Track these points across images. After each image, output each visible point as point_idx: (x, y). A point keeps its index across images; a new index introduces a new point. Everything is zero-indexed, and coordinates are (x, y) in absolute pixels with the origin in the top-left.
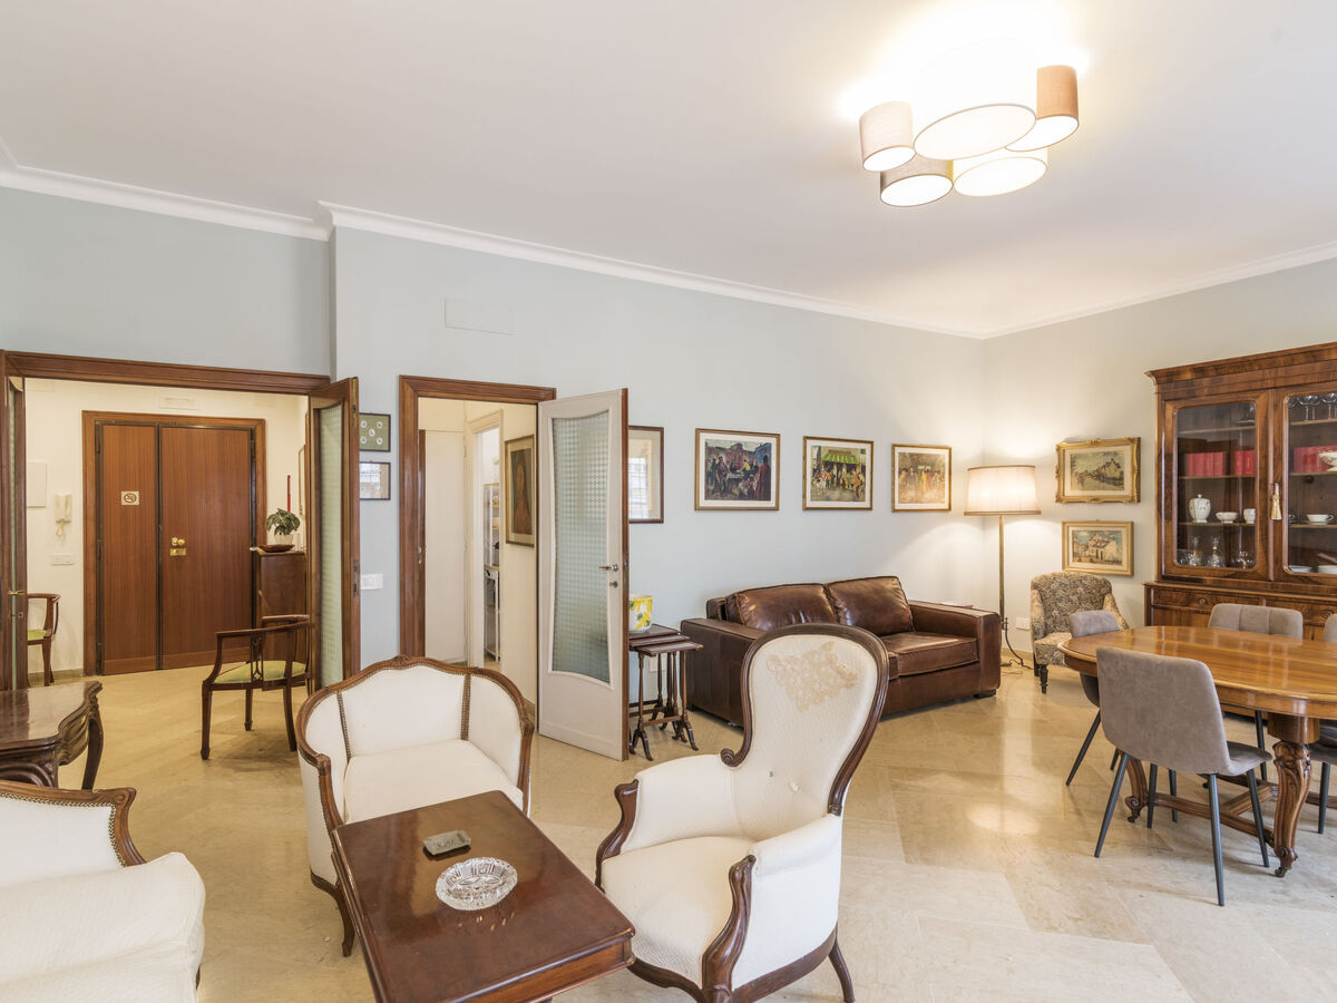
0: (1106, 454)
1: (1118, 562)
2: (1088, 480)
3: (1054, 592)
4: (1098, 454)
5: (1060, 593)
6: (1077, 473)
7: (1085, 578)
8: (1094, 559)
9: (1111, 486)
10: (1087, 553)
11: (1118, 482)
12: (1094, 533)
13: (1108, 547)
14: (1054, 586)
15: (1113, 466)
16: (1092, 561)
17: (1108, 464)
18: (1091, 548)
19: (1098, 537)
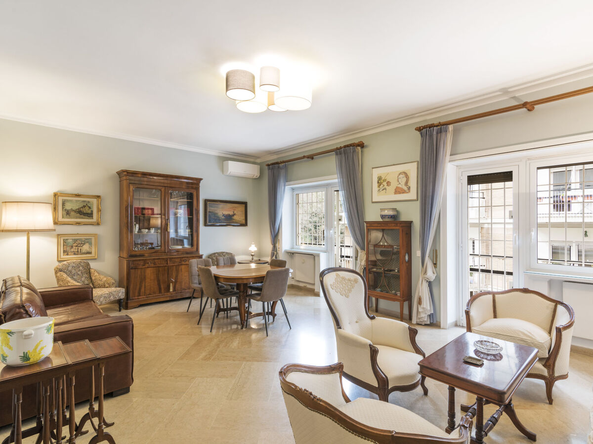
0: (84, 201)
1: (90, 253)
2: (72, 213)
3: (71, 272)
4: (79, 201)
5: (74, 271)
6: (65, 210)
7: (81, 262)
8: (76, 253)
9: (87, 217)
10: (72, 250)
11: (90, 215)
12: (75, 241)
13: (84, 246)
14: (70, 268)
15: (87, 208)
16: (75, 254)
17: (84, 206)
18: (74, 248)
19: (79, 242)
